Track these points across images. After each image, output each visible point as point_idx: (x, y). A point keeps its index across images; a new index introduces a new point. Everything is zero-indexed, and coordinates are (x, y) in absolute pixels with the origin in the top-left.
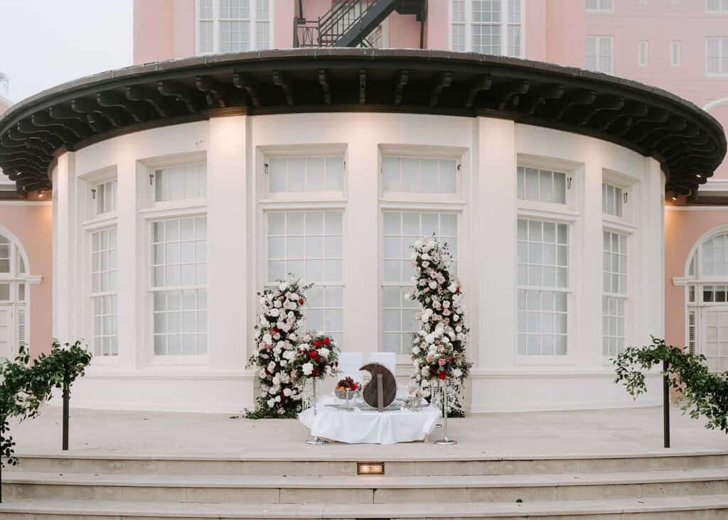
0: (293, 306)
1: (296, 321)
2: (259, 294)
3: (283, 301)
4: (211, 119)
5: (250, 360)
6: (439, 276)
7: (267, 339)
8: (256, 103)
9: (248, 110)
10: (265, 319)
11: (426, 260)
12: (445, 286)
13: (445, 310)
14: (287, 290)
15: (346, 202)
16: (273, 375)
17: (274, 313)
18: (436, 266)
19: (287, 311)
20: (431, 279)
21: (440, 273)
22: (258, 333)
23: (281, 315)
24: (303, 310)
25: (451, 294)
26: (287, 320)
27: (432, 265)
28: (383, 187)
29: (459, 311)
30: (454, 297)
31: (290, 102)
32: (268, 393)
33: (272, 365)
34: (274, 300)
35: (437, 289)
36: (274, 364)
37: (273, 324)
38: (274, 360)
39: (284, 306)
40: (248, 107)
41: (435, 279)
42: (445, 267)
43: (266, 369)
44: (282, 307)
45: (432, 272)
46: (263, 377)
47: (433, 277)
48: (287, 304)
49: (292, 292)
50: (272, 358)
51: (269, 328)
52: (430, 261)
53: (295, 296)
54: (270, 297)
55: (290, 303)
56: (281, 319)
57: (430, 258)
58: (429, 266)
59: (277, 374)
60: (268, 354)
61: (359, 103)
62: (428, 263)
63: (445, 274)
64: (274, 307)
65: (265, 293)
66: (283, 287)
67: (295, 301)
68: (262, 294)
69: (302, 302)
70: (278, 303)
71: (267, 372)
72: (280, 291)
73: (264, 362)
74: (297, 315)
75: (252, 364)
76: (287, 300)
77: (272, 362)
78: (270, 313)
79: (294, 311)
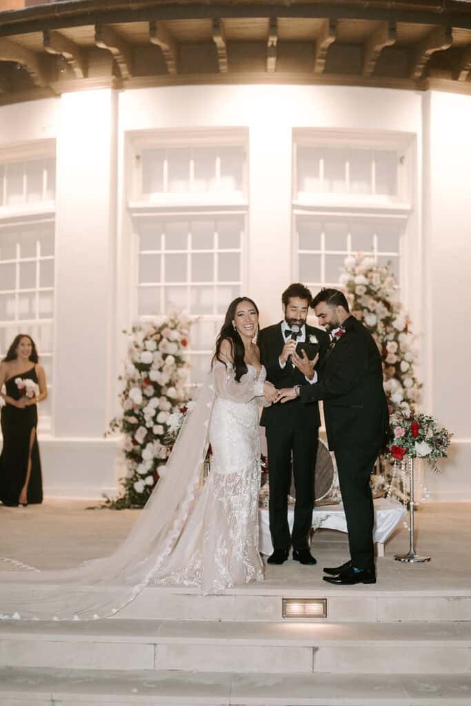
0: (172, 349)
1: (176, 370)
2: (124, 332)
3: (158, 342)
4: (64, 96)
5: (111, 424)
6: (380, 305)
7: (136, 395)
8: (125, 73)
9: (114, 81)
10: (133, 367)
11: (362, 285)
12: (387, 321)
13: (389, 356)
14: (165, 326)
15: (246, 208)
16: (143, 446)
17: (146, 358)
18: (376, 293)
19: (165, 356)
20: (369, 311)
21: (381, 303)
22: (122, 386)
23: (156, 361)
24: (187, 353)
25: (397, 333)
26: (164, 369)
27: (369, 292)
28: (298, 185)
29: (408, 356)
30: (402, 337)
31: (172, 70)
32: (136, 472)
33: (142, 432)
34: (146, 339)
35: (376, 326)
36: (145, 432)
37: (144, 374)
38: (144, 425)
39: (160, 349)
40: (114, 77)
41: (374, 312)
42: (388, 296)
43: (133, 437)
44: (158, 350)
45: (369, 302)
46: (129, 450)
47: (372, 309)
48: (164, 346)
49: (172, 329)
50: (142, 422)
51: (139, 380)
52: (367, 286)
53: (175, 335)
54: (141, 336)
55: (169, 344)
56: (155, 367)
57: (366, 281)
58: (366, 293)
59: (149, 445)
60: (137, 416)
61: (266, 70)
62: (365, 289)
63: (387, 305)
64: (145, 350)
65: (134, 330)
66: (159, 320)
67: (176, 342)
68: (130, 331)
69: (184, 343)
70: (151, 344)
71: (135, 442)
72: (155, 328)
73: (130, 429)
74: (179, 361)
75: (113, 430)
76: (164, 340)
77: (141, 428)
78: (140, 358)
79: (174, 356)
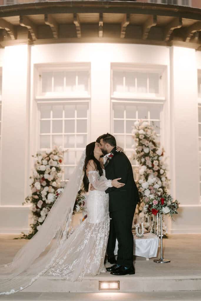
0: (55, 164)
1: (56, 174)
2: (33, 156)
3: (48, 161)
4: (6, 48)
5: (26, 199)
6: (150, 144)
7: (38, 186)
8: (34, 37)
9: (29, 41)
10: (36, 172)
11: (142, 134)
12: (154, 151)
13: (155, 167)
14: (51, 153)
15: (90, 99)
16: (41, 209)
17: (42, 168)
18: (149, 138)
19: (51, 167)
20: (145, 146)
21: (151, 142)
22: (32, 181)
23: (47, 170)
24: (62, 166)
25: (159, 156)
26: (51, 173)
27: (146, 138)
28: (113, 88)
29: (163, 167)
30: (160, 158)
31: (55, 36)
32: (38, 221)
33: (40, 203)
34: (42, 160)
35: (149, 153)
36: (42, 203)
37: (42, 176)
38: (42, 200)
39: (49, 164)
40: (29, 39)
41: (148, 147)
42: (154, 139)
43: (36, 205)
44: (48, 164)
45: (146, 142)
46: (34, 211)
47: (147, 145)
48: (51, 163)
49: (55, 155)
50: (40, 198)
51: (39, 178)
52: (144, 135)
53: (56, 157)
54: (40, 158)
55: (53, 162)
56: (47, 172)
57: (144, 133)
58: (144, 138)
59: (44, 209)
60: (38, 195)
61: (98, 36)
62: (143, 136)
63: (154, 143)
64: (42, 165)
65: (37, 155)
66: (49, 151)
67: (57, 160)
68: (35, 156)
69: (60, 161)
70: (45, 162)
71: (37, 207)
72: (47, 154)
73: (35, 201)
74: (58, 169)
75: (27, 202)
76: (51, 160)
77: (40, 201)
78: (40, 168)
79: (56, 167)
